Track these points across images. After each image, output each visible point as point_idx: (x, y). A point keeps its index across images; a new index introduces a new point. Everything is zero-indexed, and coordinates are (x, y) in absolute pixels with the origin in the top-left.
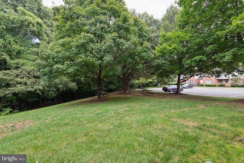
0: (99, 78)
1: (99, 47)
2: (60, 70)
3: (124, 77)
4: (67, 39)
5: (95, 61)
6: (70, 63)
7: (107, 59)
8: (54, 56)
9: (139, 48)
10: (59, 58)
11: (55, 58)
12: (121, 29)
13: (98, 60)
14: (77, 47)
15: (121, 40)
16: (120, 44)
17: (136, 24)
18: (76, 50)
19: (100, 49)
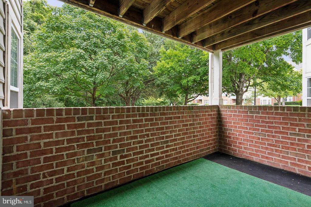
0: (93, 97)
1: (91, 65)
2: (44, 88)
3: (127, 95)
4: (53, 53)
5: (87, 79)
6: (56, 80)
7: (100, 77)
8: (35, 72)
9: (137, 65)
10: (42, 74)
11: (37, 74)
12: (116, 45)
13: (89, 77)
14: (65, 63)
15: (115, 57)
16: (114, 61)
17: (136, 38)
18: (64, 66)
19: (92, 67)
